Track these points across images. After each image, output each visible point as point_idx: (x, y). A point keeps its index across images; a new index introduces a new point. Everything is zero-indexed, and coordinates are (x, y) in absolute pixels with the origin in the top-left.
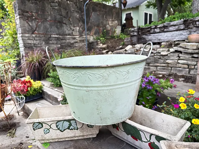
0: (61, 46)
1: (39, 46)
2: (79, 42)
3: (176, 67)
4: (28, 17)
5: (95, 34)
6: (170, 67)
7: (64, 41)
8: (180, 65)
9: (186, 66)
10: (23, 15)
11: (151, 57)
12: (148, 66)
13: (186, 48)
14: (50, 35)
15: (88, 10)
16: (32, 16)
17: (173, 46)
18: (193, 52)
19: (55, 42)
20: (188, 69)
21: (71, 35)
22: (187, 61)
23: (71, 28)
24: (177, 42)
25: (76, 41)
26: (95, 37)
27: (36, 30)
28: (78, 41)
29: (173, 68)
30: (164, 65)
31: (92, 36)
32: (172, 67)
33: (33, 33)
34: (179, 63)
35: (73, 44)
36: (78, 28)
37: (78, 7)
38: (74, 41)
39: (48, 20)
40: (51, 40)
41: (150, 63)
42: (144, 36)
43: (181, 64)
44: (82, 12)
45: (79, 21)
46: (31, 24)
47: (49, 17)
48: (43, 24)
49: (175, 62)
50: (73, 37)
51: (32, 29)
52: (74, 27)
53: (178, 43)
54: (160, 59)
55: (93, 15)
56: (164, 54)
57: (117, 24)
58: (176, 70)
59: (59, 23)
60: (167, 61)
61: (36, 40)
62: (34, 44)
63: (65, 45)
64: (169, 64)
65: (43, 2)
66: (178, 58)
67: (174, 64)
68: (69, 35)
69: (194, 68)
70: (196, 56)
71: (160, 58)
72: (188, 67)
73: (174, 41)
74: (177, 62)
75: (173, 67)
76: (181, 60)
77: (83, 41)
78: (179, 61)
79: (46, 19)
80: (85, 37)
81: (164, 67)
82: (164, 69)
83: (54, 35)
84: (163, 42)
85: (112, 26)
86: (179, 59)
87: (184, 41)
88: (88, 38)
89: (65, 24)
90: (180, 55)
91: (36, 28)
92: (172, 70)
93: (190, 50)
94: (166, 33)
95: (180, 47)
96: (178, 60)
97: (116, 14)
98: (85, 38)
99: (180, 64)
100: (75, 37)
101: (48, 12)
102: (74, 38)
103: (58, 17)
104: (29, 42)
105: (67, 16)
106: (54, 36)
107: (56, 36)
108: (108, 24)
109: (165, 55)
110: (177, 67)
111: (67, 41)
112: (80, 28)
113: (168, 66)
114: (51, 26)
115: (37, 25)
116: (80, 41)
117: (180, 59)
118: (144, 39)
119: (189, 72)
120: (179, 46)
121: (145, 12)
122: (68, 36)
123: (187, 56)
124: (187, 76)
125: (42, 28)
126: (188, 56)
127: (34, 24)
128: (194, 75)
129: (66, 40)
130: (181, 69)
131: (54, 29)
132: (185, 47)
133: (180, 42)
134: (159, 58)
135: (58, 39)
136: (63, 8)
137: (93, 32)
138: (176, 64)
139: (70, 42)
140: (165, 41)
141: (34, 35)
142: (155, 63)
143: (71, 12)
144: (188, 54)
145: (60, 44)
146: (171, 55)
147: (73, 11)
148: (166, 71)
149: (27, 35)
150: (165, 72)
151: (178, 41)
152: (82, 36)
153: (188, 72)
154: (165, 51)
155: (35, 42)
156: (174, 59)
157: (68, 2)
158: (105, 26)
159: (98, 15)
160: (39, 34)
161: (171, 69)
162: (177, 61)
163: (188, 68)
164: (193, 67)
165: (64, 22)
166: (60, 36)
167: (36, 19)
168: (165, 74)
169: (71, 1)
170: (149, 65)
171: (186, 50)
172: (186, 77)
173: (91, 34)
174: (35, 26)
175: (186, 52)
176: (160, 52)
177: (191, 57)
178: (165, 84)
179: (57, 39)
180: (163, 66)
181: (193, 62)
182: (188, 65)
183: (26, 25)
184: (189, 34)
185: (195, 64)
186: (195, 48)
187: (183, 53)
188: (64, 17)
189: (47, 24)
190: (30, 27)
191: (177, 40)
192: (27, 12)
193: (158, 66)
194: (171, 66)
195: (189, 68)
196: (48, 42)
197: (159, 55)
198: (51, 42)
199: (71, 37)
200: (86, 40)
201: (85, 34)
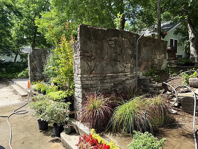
0: (114, 84)
1: (95, 86)
2: (130, 79)
4: (88, 57)
5: (144, 69)
7: (117, 79)
10: (84, 55)
14: (106, 74)
15: (139, 46)
16: (92, 56)
19: (109, 81)
21: (123, 73)
23: (123, 66)
25: (127, 78)
26: (144, 72)
27: (94, 69)
28: (129, 77)
33: (91, 74)
35: (124, 81)
36: (130, 65)
37: (131, 43)
38: (126, 78)
39: (105, 58)
40: (106, 79)
44: (134, 48)
45: (131, 57)
46: (90, 64)
47: (106, 55)
48: (101, 63)
51: (90, 68)
52: (126, 64)
55: (144, 50)
57: (164, 57)
59: (114, 61)
61: (93, 80)
62: (91, 84)
63: (117, 83)
65: (102, 41)
68: (122, 72)
79: (103, 58)
80: (135, 73)
83: (109, 73)
85: (159, 60)
88: (138, 74)
89: (119, 61)
91: (94, 68)
97: (164, 47)
98: (135, 75)
100: (126, 74)
101: (105, 51)
102: (126, 75)
103: (114, 55)
104: (87, 82)
105: (121, 53)
106: (108, 75)
107: (111, 75)
108: (156, 58)
111: (120, 78)
112: (131, 65)
114: (107, 64)
115: (95, 65)
116: (131, 77)
121: (170, 38)
122: (121, 74)
125: (99, 68)
127: (93, 64)
131: (110, 67)
135: (112, 77)
136: (119, 46)
137: (143, 67)
139: (122, 79)
141: (91, 76)
143: (125, 49)
147: (127, 47)
149: (85, 76)
152: (133, 72)
155: (92, 82)
157: (123, 39)
158: (153, 61)
159: (148, 49)
160: (96, 74)
165: (118, 60)
166: (114, 75)
167: (94, 58)
169: (126, 38)
173: (141, 70)
174: (94, 66)
183: (86, 65)
188: (119, 55)
189: (104, 63)
190: (89, 67)
192: (88, 52)
196: (103, 81)
198: (106, 81)
199: (123, 74)
200: (136, 76)
201: (136, 70)
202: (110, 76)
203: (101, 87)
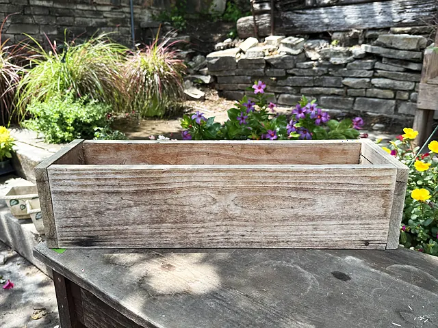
0: (60, 33)
2: (112, 24)
3: (365, 97)
5: (156, 4)
6: (352, 97)
7: (68, 20)
8: (375, 90)
9: (390, 94)
11: (307, 71)
12: (296, 95)
13: (393, 46)
14: (28, 0)
17: (360, 42)
18: (408, 58)
19: (43, 21)
20: (394, 102)
21: (88, 4)
22: (392, 81)
24: (370, 33)
25: (104, 20)
26: (155, 12)
28: (108, 20)
29: (357, 99)
30: (337, 91)
31: (149, 8)
32: (355, 97)
34: (373, 86)
35: (93, 28)
38: (98, 20)
40: (30, 15)
41: (301, 87)
42: (288, 15)
43: (379, 88)
49: (365, 82)
50: (95, 9)
53: (372, 35)
54: (327, 74)
56: (338, 62)
58: (365, 103)
60: (345, 81)
64: (348, 87)
66: (372, 72)
67: (362, 88)
68: (83, 2)
69: (409, 98)
70: (414, 67)
71: (329, 71)
72: (395, 96)
73: (364, 30)
74: (370, 82)
75: (358, 96)
76: (379, 77)
77: (123, 22)
78: (375, 81)
80: (127, 10)
81: (338, 95)
82: (336, 101)
83: (39, 0)
84: (337, 31)
86: (374, 77)
87: (387, 29)
88: (137, 16)
90: (378, 65)
92: (356, 105)
93: (401, 51)
94: (345, 7)
95: (379, 45)
96: (371, 78)
98: (127, 15)
99: (376, 87)
100: (99, 8)
102: (98, 13)
106: (38, 3)
107: (45, 3)
109: (340, 66)
110: (368, 95)
111: (78, 19)
113: (346, 93)
116: (115, 21)
117: (376, 74)
118: (289, 21)
119: (396, 109)
120: (375, 42)
122: (80, 7)
123: (394, 68)
124: (390, 119)
126: (396, 69)
128: (408, 115)
129: (74, 17)
130: (376, 100)
132: (390, 45)
133: (377, 33)
134: (326, 72)
135: (50, 12)
138: (366, 89)
139: (85, 24)
140: (342, 29)
142: (315, 86)
144: (396, 63)
145: (58, 29)
146: (355, 65)
148: (340, 107)
150: (337, 108)
151: (374, 29)
152: (121, 7)
153: (393, 108)
154: (341, 55)
156: (361, 76)
161: (354, 101)
162: (368, 80)
163: (394, 99)
164: (406, 96)
166: (57, 6)
168: (339, 114)
170: (298, 93)
171: (392, 51)
172: (387, 121)
173: (146, 4)
175: (391, 56)
176: (328, 56)
177: (402, 69)
178: (342, 131)
179: (46, 12)
180: (333, 94)
181: (407, 84)
182: (395, 91)
184: (400, 12)
185: (411, 88)
186: (414, 47)
187: (383, 59)
191: (372, 26)
193: (322, 94)
194: (355, 94)
195: (397, 97)
196: (22, 19)
197: (325, 66)
198: (30, 21)
199: (90, 8)
200: (130, 18)
201: (129, 4)
202: (43, 7)
203: (15, 34)
